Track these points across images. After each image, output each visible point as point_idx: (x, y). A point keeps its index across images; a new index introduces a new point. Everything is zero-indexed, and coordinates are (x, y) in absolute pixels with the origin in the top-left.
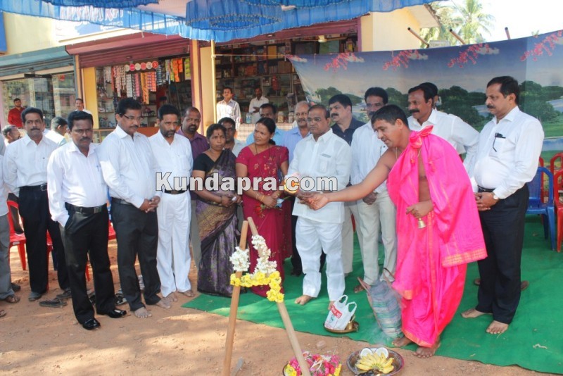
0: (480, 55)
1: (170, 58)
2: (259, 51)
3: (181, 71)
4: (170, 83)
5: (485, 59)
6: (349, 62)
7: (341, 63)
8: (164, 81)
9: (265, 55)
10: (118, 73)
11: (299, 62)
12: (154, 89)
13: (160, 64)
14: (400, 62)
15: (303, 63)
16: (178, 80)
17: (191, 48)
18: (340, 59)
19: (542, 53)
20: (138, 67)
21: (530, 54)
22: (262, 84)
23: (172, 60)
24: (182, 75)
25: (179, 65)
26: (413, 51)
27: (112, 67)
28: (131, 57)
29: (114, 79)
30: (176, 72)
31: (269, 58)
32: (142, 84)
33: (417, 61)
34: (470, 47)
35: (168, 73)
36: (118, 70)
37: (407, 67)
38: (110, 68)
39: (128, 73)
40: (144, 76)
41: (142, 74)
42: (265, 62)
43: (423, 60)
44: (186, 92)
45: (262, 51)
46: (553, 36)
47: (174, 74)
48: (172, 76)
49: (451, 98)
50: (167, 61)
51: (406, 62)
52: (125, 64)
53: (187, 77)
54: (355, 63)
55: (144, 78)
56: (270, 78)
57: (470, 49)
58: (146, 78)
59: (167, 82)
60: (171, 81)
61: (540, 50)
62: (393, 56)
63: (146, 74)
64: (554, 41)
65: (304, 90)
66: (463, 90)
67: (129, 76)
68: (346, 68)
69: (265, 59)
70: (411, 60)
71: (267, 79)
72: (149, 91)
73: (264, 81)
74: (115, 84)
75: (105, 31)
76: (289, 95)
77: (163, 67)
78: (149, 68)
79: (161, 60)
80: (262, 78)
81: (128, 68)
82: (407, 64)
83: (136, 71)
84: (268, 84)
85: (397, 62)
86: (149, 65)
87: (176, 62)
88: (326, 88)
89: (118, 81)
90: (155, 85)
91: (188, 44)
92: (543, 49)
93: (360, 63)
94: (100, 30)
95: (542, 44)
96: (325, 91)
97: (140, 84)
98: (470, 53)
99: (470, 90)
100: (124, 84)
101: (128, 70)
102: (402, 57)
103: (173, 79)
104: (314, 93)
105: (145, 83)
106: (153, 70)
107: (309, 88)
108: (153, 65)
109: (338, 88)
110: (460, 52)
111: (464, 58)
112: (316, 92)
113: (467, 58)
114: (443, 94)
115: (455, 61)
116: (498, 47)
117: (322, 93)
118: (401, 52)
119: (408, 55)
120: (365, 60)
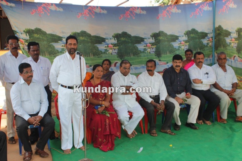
0: (136, 14)
5: (139, 16)
6: (51, 10)
7: (45, 11)
11: (7, 6)
14: (89, 13)
15: (11, 7)
18: (44, 7)
19: (166, 16)
26: (97, 7)
33: (100, 14)
37: (94, 17)
46: (170, 7)
49: (122, 39)
54: (56, 11)
57: (131, 9)
61: (165, 14)
62: (84, 9)
65: (13, 29)
66: (128, 34)
68: (49, 15)
70: (96, 13)
82: (94, 15)
85: (87, 13)
88: (33, 28)
93: (59, 11)
95: (166, 11)
96: (32, 30)
98: (131, 12)
99: (133, 35)
102: (90, 10)
104: (22, 32)
107: (17, 28)
109: (44, 29)
110: (126, 11)
111: (128, 15)
112: (24, 31)
113: (130, 15)
114: (117, 36)
115: (123, 16)
116: (145, 10)
117: (29, 32)
118: (89, 7)
119: (94, 9)
120: (64, 9)
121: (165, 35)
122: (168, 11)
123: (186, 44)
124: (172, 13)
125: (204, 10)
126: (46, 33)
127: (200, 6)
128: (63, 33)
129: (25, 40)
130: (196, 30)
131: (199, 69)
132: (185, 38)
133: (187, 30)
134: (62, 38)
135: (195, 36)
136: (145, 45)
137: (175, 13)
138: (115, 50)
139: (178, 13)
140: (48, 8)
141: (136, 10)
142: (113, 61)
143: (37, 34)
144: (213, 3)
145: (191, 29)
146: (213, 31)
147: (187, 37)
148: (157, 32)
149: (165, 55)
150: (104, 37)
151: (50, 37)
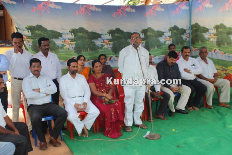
0: (127, 12)
5: (129, 13)
6: (51, 8)
11: (9, 4)
14: (85, 11)
15: (12, 5)
18: (44, 5)
19: (152, 14)
21: (148, 14)
26: (92, 5)
33: (95, 12)
34: (122, 7)
37: (90, 15)
43: (98, 12)
46: (155, 6)
49: (116, 35)
51: (89, 11)
54: (55, 9)
61: (151, 12)
62: (80, 7)
66: (121, 30)
68: (49, 12)
70: (91, 11)
82: (90, 13)
85: (83, 11)
88: (34, 25)
93: (58, 9)
95: (152, 10)
96: (34, 27)
98: (122, 10)
99: (125, 31)
102: (86, 8)
104: (24, 28)
109: (45, 26)
110: (117, 9)
111: (120, 12)
112: (26, 28)
113: (121, 13)
114: (112, 32)
115: (116, 14)
116: (135, 9)
117: (31, 29)
118: (85, 5)
119: (90, 7)
120: (62, 7)
121: (153, 31)
122: (153, 10)
125: (182, 9)
126: (47, 29)
127: (180, 5)
128: (63, 29)
129: (27, 36)
130: (178, 27)
131: (186, 61)
132: (169, 34)
134: (62, 34)
137: (160, 12)
138: (110, 45)
139: (162, 12)
140: (47, 6)
141: (127, 8)
142: (109, 55)
143: (39, 30)
144: (189, 3)
146: (190, 28)
147: (171, 33)
148: (146, 28)
149: (154, 50)
150: (100, 33)
151: (51, 33)
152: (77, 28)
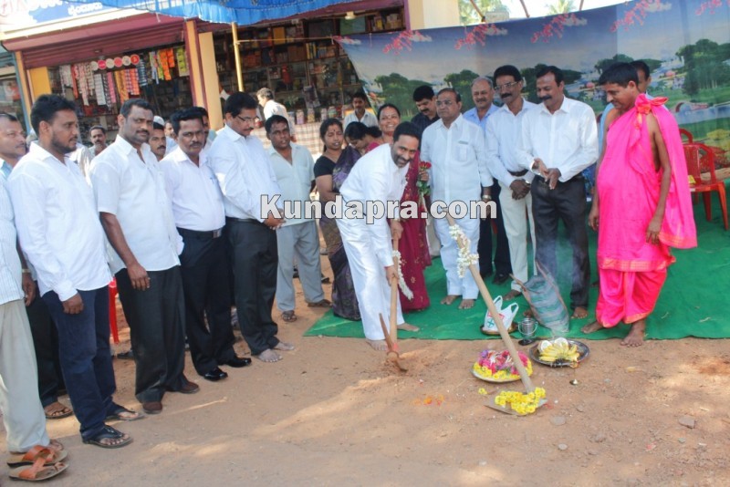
0: (566, 27)
1: (156, 49)
2: (261, 36)
3: (173, 65)
4: (158, 82)
5: (573, 30)
6: (413, 42)
7: (403, 43)
8: (150, 80)
9: (270, 40)
10: (82, 74)
12: (136, 92)
13: (142, 57)
14: (475, 39)
16: (169, 77)
17: (186, 35)
18: (402, 39)
19: (633, 22)
20: (110, 63)
21: (620, 23)
22: (269, 78)
23: (159, 52)
24: (174, 71)
25: (168, 57)
26: (490, 25)
27: (72, 66)
28: (101, 51)
29: (77, 82)
30: (166, 67)
31: (275, 43)
32: (119, 86)
33: (495, 37)
34: (554, 18)
35: (154, 69)
36: (81, 69)
37: (484, 44)
38: (68, 67)
39: (96, 72)
40: (120, 74)
41: (116, 73)
42: (270, 48)
43: (501, 36)
44: (166, 94)
45: (266, 34)
46: (644, 2)
47: (164, 71)
48: (160, 72)
50: (152, 54)
51: (482, 38)
52: (90, 61)
53: (183, 73)
55: (121, 78)
56: (279, 69)
57: (554, 20)
58: (123, 77)
59: (154, 81)
60: (160, 80)
61: (630, 18)
62: (466, 32)
63: (122, 72)
64: (645, 8)
65: (360, 79)
67: (99, 76)
68: (410, 50)
69: (271, 45)
70: (488, 36)
71: (274, 70)
72: (129, 94)
73: (271, 73)
74: (78, 88)
75: (76, 16)
76: (306, 88)
77: (147, 62)
78: (127, 65)
79: (143, 53)
80: (269, 70)
81: (95, 66)
82: (483, 41)
83: (108, 70)
84: (277, 77)
85: (472, 39)
86: (126, 60)
87: (164, 54)
88: (388, 74)
89: (82, 84)
90: (137, 86)
91: (181, 30)
92: (634, 18)
93: (426, 42)
94: (68, 15)
95: (632, 12)
96: (386, 78)
97: (116, 86)
98: (556, 25)
100: (91, 88)
101: (96, 69)
102: (477, 33)
103: (161, 77)
104: (373, 82)
105: (122, 85)
106: (132, 66)
107: (365, 75)
108: (132, 60)
109: (403, 74)
110: (544, 25)
111: (549, 31)
112: (375, 80)
113: (552, 31)
114: (527, 74)
115: (539, 35)
116: (585, 17)
117: (383, 81)
118: (475, 27)
120: (433, 38)
122: (638, 12)
123: (679, 75)
124: (648, 13)
126: (406, 79)
128: (433, 76)
129: (377, 93)
130: (712, 43)
133: (683, 45)
135: (706, 55)
136: (583, 86)
137: (657, 13)
139: (664, 12)
143: (394, 82)
145: (697, 41)
147: (683, 60)
148: (611, 58)
152: (458, 71)
